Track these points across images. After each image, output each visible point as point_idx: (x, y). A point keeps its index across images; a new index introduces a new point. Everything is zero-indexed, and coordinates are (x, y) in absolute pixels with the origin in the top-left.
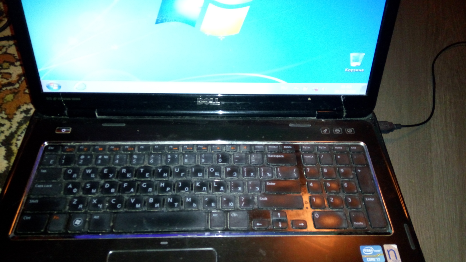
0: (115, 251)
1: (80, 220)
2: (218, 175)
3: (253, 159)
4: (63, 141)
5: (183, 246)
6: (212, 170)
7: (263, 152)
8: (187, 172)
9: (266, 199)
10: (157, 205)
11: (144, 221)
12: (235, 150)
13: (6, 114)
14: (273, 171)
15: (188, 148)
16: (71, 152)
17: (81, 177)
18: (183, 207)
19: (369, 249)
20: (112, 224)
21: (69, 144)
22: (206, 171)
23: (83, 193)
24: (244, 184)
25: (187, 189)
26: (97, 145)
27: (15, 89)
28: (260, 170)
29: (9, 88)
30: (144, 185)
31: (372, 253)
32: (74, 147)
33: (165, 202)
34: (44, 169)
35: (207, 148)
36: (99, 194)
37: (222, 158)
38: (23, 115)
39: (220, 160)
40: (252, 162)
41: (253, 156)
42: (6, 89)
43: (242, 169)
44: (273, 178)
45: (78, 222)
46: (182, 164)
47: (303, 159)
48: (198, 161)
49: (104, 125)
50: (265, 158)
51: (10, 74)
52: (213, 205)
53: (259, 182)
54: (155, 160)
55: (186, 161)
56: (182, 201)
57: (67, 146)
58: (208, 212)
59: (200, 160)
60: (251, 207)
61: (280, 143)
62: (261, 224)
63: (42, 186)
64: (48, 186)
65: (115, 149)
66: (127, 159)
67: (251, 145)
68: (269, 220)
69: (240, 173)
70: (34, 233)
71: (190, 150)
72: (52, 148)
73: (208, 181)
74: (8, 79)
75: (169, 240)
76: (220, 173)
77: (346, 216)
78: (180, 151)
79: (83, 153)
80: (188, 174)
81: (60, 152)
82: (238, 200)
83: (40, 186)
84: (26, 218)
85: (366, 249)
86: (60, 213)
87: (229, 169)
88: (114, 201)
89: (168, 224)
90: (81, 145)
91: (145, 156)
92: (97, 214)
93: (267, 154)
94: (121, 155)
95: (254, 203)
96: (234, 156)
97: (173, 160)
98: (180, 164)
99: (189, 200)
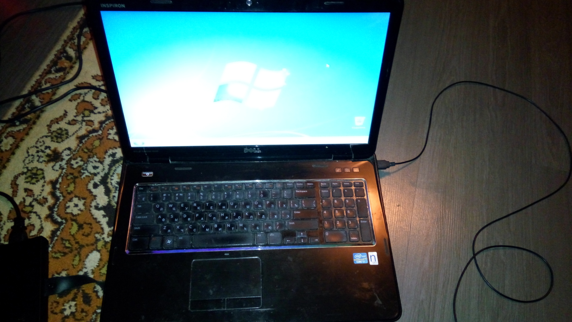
0: (196, 260)
1: (170, 240)
2: (261, 207)
3: (285, 194)
4: (149, 183)
5: (240, 256)
6: (256, 203)
7: (292, 188)
8: (239, 205)
9: (293, 223)
10: (220, 229)
11: (213, 240)
12: (272, 187)
13: (97, 158)
14: (299, 203)
15: (238, 187)
16: (155, 191)
17: (165, 210)
18: (237, 230)
19: (359, 255)
20: (191, 243)
21: (153, 185)
22: (252, 204)
23: (170, 222)
24: (279, 213)
25: (239, 217)
26: (174, 186)
27: (99, 135)
28: (290, 202)
29: (94, 134)
30: (210, 215)
31: (360, 258)
32: (157, 187)
33: (225, 226)
34: (140, 205)
35: (253, 186)
36: (180, 222)
37: (263, 194)
38: (111, 158)
39: (262, 196)
40: (284, 196)
41: (285, 192)
42: (93, 136)
43: (277, 202)
44: (299, 208)
45: (169, 242)
46: (235, 199)
47: (321, 193)
48: (246, 196)
49: (176, 169)
50: (294, 193)
51: (92, 121)
52: (258, 228)
53: (289, 212)
54: (216, 196)
55: (238, 196)
56: (237, 226)
57: (152, 186)
58: (254, 233)
59: (248, 196)
60: (283, 229)
61: (305, 181)
62: (289, 241)
63: (140, 217)
64: (145, 217)
65: (187, 188)
66: (196, 195)
67: (284, 183)
68: (295, 237)
69: (276, 204)
70: (141, 249)
71: (240, 188)
72: (142, 189)
73: (254, 211)
74: (91, 127)
75: (231, 253)
76: (262, 206)
77: (346, 234)
78: (233, 189)
79: (165, 192)
80: (240, 206)
81: (148, 192)
82: (274, 225)
83: (139, 217)
84: (134, 240)
85: (357, 255)
86: (156, 235)
87: (268, 202)
88: (191, 227)
89: (229, 242)
90: (162, 186)
91: (208, 193)
92: (181, 236)
93: (295, 190)
94: (192, 193)
95: (285, 226)
96: (271, 192)
97: (229, 195)
98: (233, 199)
99: (241, 225)
